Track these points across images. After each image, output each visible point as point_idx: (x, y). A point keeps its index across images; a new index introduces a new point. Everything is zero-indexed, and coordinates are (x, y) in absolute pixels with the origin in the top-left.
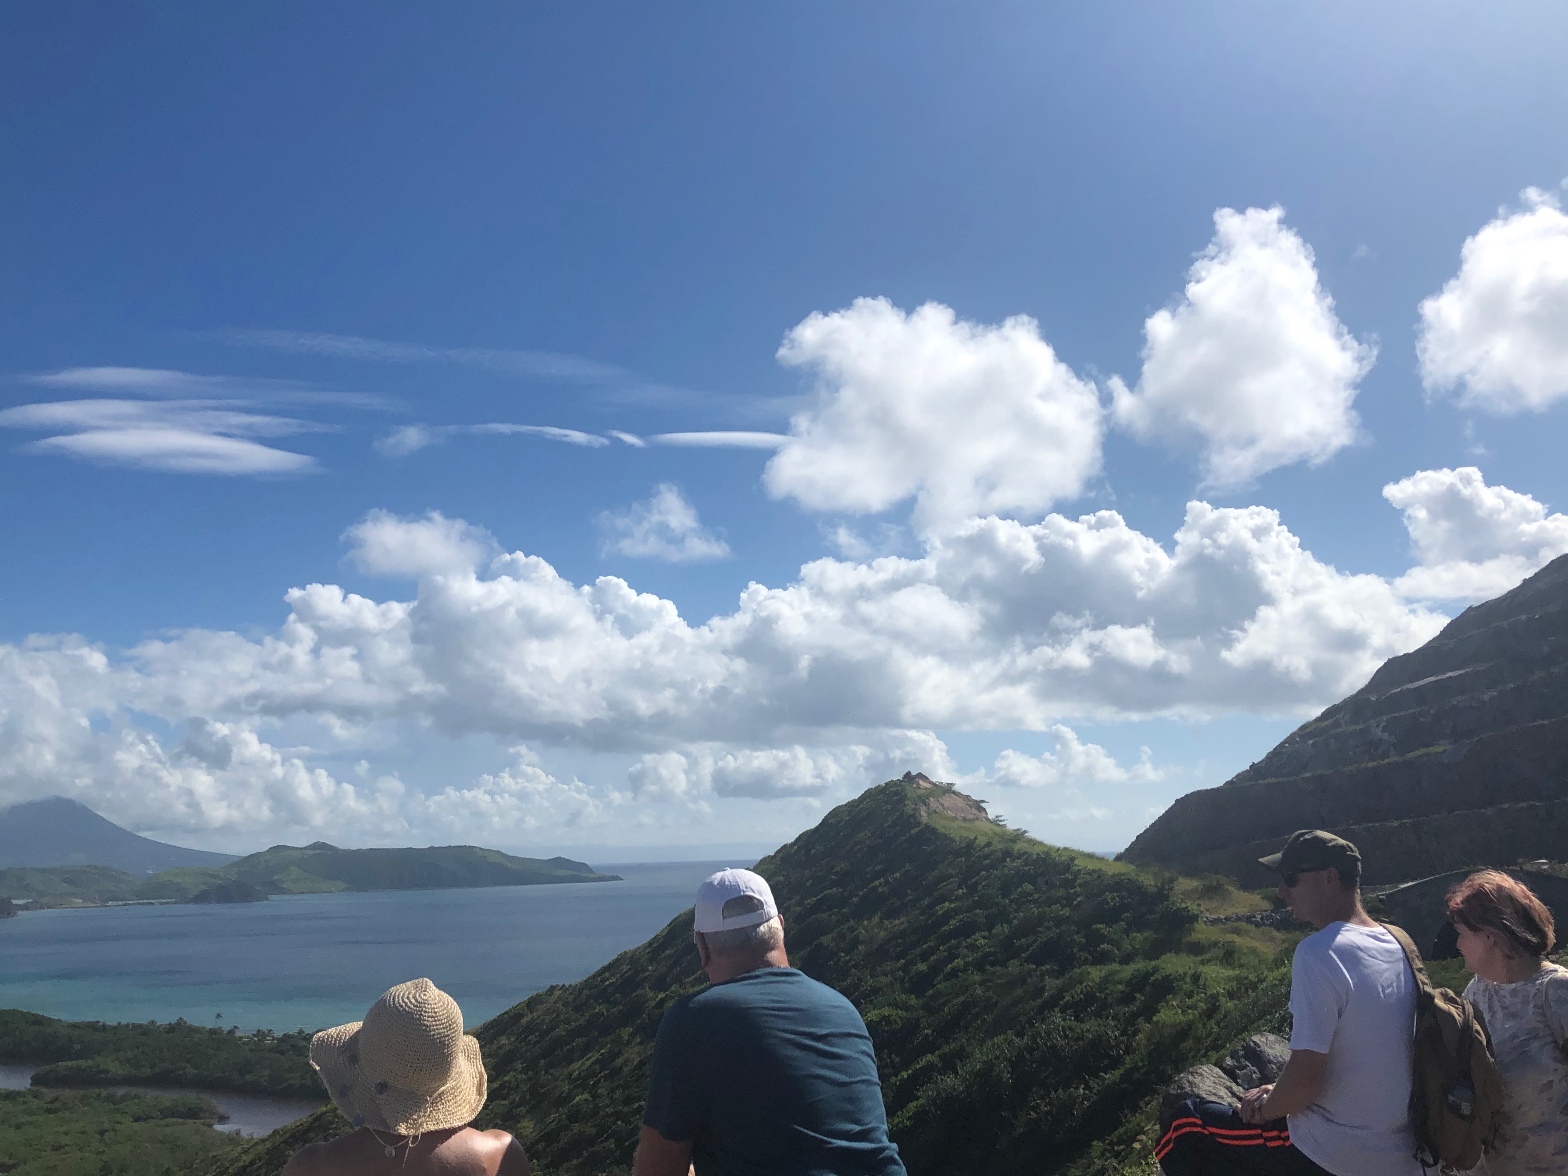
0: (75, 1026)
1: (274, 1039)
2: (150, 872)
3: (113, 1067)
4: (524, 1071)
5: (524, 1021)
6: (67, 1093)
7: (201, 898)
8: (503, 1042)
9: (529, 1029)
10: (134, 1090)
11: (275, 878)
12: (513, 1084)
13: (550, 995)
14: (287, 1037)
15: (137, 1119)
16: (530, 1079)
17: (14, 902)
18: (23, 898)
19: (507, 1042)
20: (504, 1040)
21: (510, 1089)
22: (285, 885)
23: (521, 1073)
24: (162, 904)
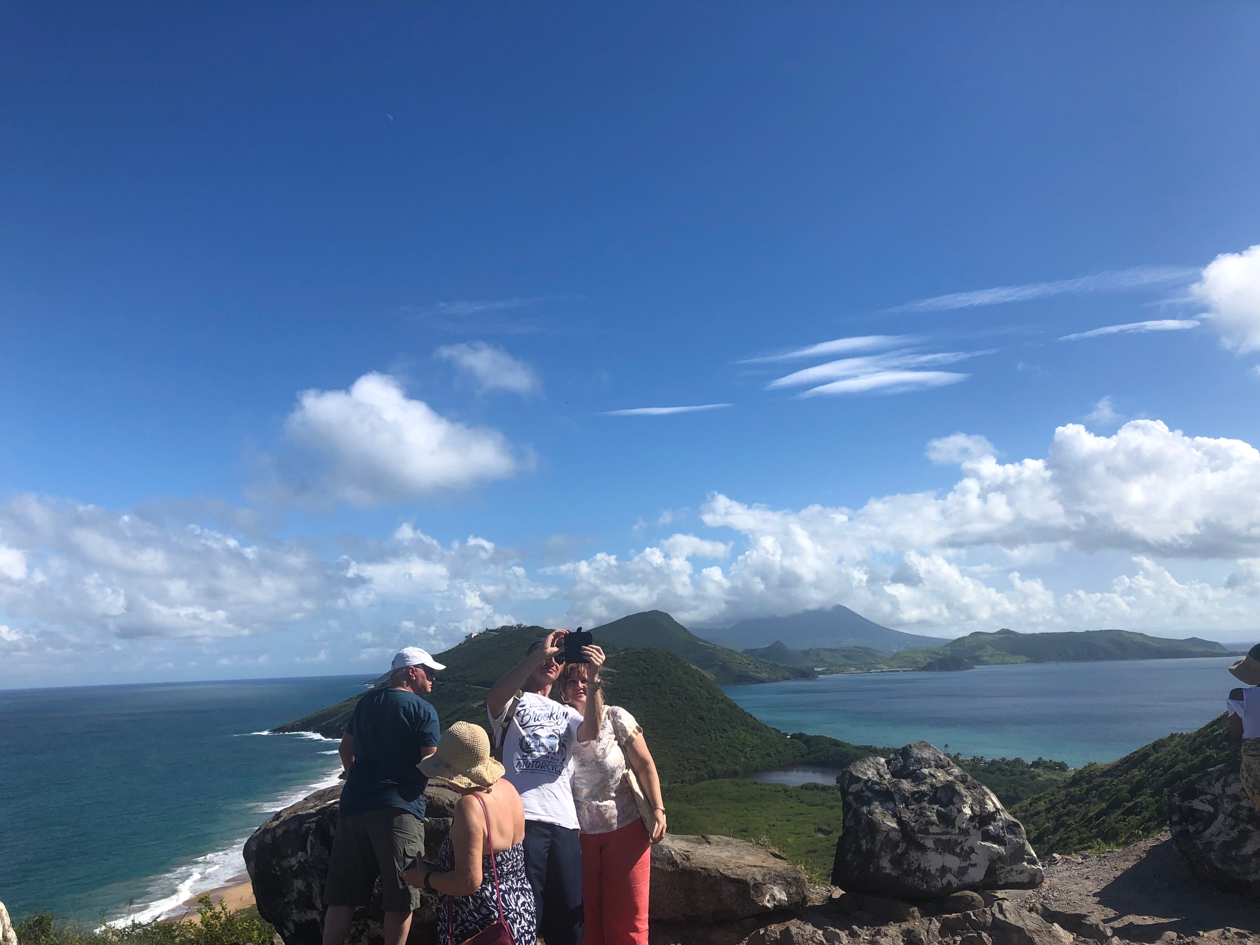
0: (858, 748)
1: (985, 763)
2: (894, 650)
4: (1152, 796)
5: (1152, 758)
7: (929, 667)
8: (1136, 773)
9: (1155, 765)
11: (977, 654)
12: (1144, 804)
13: (1172, 741)
14: (993, 762)
16: (1157, 802)
17: (816, 669)
18: (821, 667)
19: (1138, 773)
20: (1136, 772)
21: (1142, 808)
23: (1150, 796)
24: (904, 671)
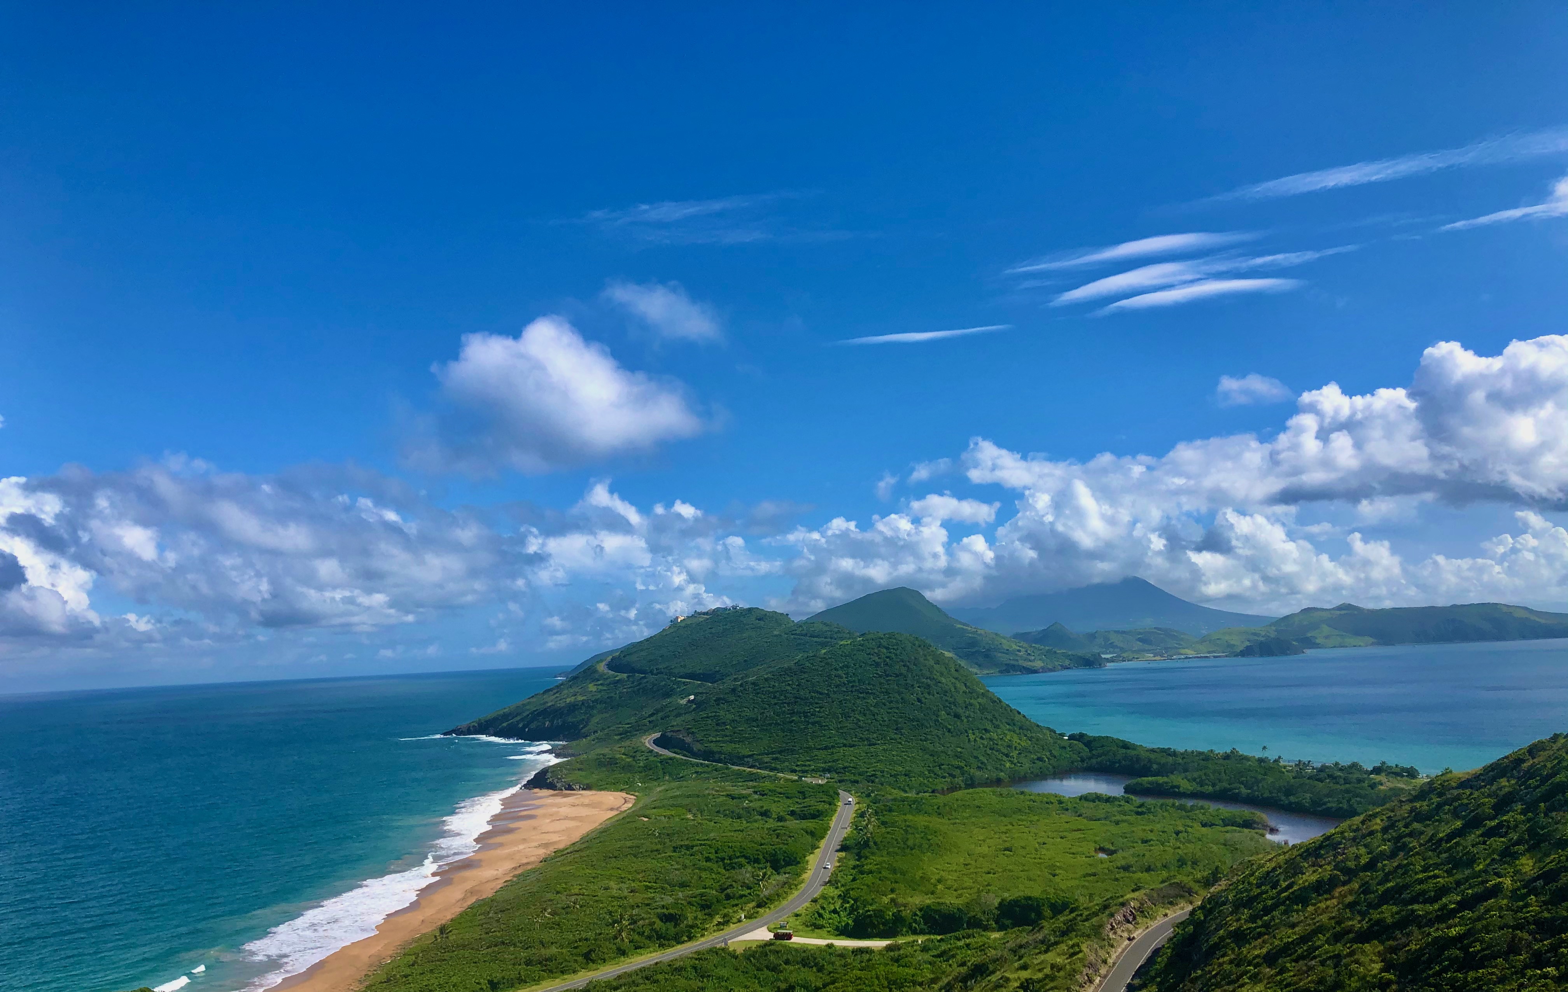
0: (1153, 751)
1: (1313, 769)
2: (1204, 632)
3: (1186, 785)
4: (1524, 812)
5: (1525, 766)
6: (1150, 801)
7: (1247, 652)
8: (1503, 784)
9: (1530, 774)
10: (1201, 803)
11: (1309, 635)
12: (1512, 824)
13: (1554, 743)
14: (1323, 769)
15: (1204, 825)
16: (1529, 820)
17: (1103, 656)
18: (1110, 653)
19: (1507, 784)
20: (1504, 782)
21: (1509, 827)
22: (1318, 641)
23: (1521, 814)
24: (1215, 657)
